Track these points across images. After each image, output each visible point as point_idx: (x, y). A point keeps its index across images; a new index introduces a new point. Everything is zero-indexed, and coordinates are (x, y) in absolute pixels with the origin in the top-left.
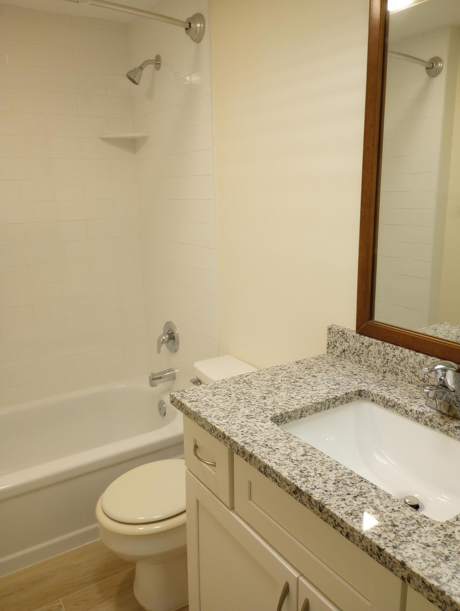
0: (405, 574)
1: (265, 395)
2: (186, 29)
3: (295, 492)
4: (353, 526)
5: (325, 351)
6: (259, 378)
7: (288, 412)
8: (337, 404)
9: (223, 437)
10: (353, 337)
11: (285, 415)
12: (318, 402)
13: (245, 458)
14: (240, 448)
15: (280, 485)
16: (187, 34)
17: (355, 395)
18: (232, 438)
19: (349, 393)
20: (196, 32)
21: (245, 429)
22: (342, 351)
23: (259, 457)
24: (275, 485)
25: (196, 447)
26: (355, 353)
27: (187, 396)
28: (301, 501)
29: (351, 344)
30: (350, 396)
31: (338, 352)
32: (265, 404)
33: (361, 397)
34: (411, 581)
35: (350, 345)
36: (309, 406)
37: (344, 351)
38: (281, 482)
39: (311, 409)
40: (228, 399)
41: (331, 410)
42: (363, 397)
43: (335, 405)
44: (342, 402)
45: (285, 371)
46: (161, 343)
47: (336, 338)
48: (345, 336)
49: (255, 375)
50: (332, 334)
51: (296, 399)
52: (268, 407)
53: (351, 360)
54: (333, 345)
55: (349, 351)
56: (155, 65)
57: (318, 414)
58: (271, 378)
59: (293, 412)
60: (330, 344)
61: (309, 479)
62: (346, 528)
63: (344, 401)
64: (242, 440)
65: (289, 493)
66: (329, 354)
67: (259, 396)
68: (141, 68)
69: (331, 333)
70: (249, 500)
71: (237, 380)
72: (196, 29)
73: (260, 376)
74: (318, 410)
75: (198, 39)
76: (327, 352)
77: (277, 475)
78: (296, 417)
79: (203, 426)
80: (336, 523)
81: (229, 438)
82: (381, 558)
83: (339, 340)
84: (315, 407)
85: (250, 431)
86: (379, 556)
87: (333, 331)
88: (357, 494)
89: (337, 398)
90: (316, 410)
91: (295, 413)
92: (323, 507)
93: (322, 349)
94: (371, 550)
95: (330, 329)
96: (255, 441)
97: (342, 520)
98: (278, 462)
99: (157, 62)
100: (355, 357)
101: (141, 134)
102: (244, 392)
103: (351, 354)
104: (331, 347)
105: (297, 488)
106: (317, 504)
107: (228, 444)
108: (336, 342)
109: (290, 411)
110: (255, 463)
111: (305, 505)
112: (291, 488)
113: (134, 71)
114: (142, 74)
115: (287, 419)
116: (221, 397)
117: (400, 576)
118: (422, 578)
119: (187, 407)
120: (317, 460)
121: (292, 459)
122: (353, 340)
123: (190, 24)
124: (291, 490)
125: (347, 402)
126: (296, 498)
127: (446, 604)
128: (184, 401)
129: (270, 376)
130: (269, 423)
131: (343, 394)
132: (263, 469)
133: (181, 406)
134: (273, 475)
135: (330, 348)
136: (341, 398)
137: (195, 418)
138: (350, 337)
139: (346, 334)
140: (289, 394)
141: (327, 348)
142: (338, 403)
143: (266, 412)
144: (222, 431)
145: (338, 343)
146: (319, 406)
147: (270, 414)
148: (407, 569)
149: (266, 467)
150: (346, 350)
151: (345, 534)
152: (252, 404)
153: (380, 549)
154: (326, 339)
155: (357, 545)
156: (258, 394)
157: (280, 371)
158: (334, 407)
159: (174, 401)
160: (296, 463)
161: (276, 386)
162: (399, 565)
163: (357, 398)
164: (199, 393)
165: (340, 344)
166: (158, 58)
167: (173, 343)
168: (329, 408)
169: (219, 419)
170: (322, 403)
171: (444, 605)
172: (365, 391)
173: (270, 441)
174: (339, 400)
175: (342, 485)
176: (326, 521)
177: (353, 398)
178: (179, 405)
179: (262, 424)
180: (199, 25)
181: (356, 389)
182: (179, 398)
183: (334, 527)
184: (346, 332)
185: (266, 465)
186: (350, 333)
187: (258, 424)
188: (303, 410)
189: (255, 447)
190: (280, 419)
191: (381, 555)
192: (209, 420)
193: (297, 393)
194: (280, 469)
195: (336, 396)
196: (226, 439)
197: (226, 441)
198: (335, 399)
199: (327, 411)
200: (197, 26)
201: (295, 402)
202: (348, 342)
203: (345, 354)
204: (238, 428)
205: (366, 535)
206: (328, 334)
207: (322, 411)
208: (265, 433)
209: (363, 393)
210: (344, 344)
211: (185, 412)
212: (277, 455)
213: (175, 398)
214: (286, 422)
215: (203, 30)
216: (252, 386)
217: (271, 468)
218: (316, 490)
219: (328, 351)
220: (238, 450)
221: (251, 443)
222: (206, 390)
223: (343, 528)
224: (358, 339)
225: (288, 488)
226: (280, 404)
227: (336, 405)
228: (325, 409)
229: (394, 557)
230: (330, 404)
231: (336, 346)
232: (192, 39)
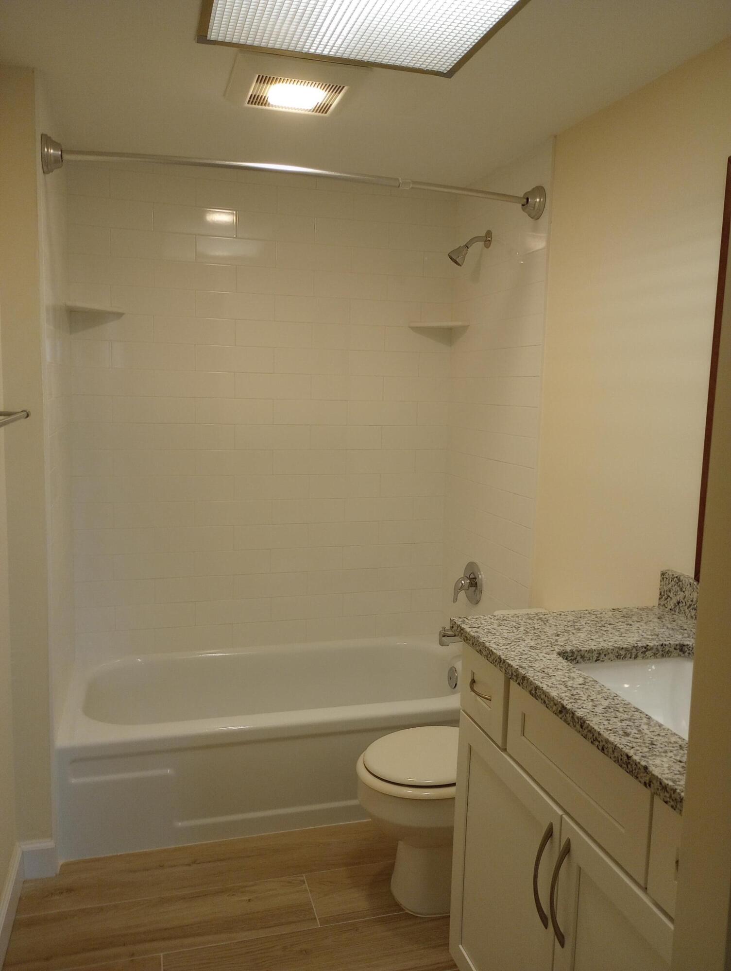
0: (647, 779)
1: (558, 633)
2: (523, 205)
3: (561, 712)
4: (608, 737)
5: (656, 602)
6: (559, 618)
7: (581, 650)
8: (648, 656)
9: (499, 662)
10: (690, 585)
11: (576, 653)
12: (621, 646)
13: (518, 681)
14: (515, 672)
15: (548, 706)
16: (523, 210)
17: (675, 649)
18: (508, 661)
19: (665, 645)
20: (534, 208)
21: (525, 657)
22: (676, 602)
23: (531, 679)
24: (543, 707)
25: (473, 682)
26: (691, 605)
27: (469, 622)
28: (565, 721)
29: (687, 594)
30: (667, 649)
31: (671, 604)
32: (557, 640)
33: (684, 653)
34: (652, 785)
35: (685, 596)
36: (608, 649)
37: (679, 603)
38: (549, 702)
39: (612, 653)
40: (515, 631)
41: (639, 660)
42: (686, 654)
43: (644, 655)
44: (655, 654)
45: (595, 616)
46: (458, 588)
47: (670, 586)
48: (680, 583)
49: (555, 614)
50: (666, 581)
51: (596, 641)
52: (559, 643)
53: (687, 615)
54: (666, 595)
55: (684, 603)
56: (485, 242)
57: (620, 662)
58: (573, 619)
59: (587, 653)
60: (662, 593)
61: (579, 701)
62: (602, 741)
63: (659, 654)
64: (518, 664)
65: (556, 714)
66: (661, 607)
67: (552, 633)
68: (467, 246)
69: (665, 579)
70: (521, 736)
71: (531, 616)
72: (535, 205)
73: (561, 616)
74: (622, 657)
75: (536, 215)
76: (659, 604)
77: (546, 696)
78: (591, 658)
79: (480, 652)
80: (594, 738)
81: (504, 661)
82: (629, 766)
83: (674, 588)
84: (617, 652)
85: (530, 659)
86: (627, 764)
87: (667, 577)
88: (626, 719)
89: (648, 647)
90: (618, 657)
91: (589, 654)
92: (584, 722)
93: (652, 599)
94: (621, 759)
95: (663, 574)
96: (532, 666)
97: (599, 734)
98: (550, 685)
99: (487, 239)
100: (692, 611)
101: (460, 323)
102: (536, 628)
103: (686, 607)
104: (664, 597)
105: (563, 707)
106: (578, 720)
107: (503, 669)
108: (670, 591)
109: (584, 650)
110: (526, 686)
111: (569, 724)
112: (558, 708)
113: (458, 251)
114: (467, 253)
115: (579, 658)
116: (507, 628)
117: (643, 782)
118: (660, 779)
119: (466, 632)
120: (594, 690)
121: (566, 685)
122: (689, 589)
123: (528, 199)
124: (557, 710)
125: (663, 656)
126: (561, 718)
127: (676, 802)
128: (463, 626)
129: (574, 618)
130: (554, 656)
131: (657, 644)
132: (533, 692)
133: (460, 631)
134: (543, 696)
135: (662, 600)
136: (654, 649)
137: (473, 644)
138: (686, 584)
139: (682, 581)
140: (589, 636)
141: (659, 599)
142: (649, 653)
143: (553, 646)
144: (499, 654)
145: (672, 593)
146: (623, 652)
147: (557, 649)
148: (649, 773)
149: (537, 688)
150: (680, 601)
151: (600, 748)
152: (542, 638)
153: (629, 757)
154: (659, 587)
155: (610, 758)
156: (550, 631)
157: (589, 615)
158: (643, 657)
159: (454, 626)
160: (570, 688)
161: (576, 627)
162: (642, 770)
163: (677, 654)
164: (483, 622)
165: (675, 593)
166: (489, 233)
167: (475, 591)
168: (636, 657)
169: (498, 645)
170: (627, 649)
171: (675, 803)
172: (689, 647)
173: (549, 669)
174: (651, 651)
175: (613, 711)
176: (585, 737)
177: (671, 652)
178: (458, 630)
179: (546, 655)
180: (538, 200)
181: (677, 643)
182: (459, 623)
183: (592, 742)
184: (682, 578)
185: (537, 686)
186: (687, 580)
187: (541, 655)
188: (601, 652)
189: (529, 671)
190: (570, 657)
191: (629, 763)
192: (487, 644)
193: (599, 636)
194: (550, 690)
195: (648, 646)
196: (501, 663)
197: (501, 666)
198: (645, 648)
199: (631, 662)
200: (536, 201)
201: (594, 643)
202: (684, 592)
203: (679, 608)
204: (517, 655)
205: (618, 745)
206: (661, 581)
207: (627, 659)
208: (546, 663)
209: (686, 649)
210: (678, 593)
211: (464, 639)
212: (551, 680)
213: (455, 623)
214: (578, 662)
215: (543, 205)
216: (547, 624)
217: (541, 689)
218: (582, 709)
219: (660, 602)
220: (512, 674)
221: (527, 668)
222: (492, 620)
223: (599, 742)
224: (695, 588)
225: (555, 708)
226: (574, 642)
227: (646, 655)
228: (630, 658)
229: (639, 763)
230: (638, 653)
231: (669, 596)
232: (529, 216)
